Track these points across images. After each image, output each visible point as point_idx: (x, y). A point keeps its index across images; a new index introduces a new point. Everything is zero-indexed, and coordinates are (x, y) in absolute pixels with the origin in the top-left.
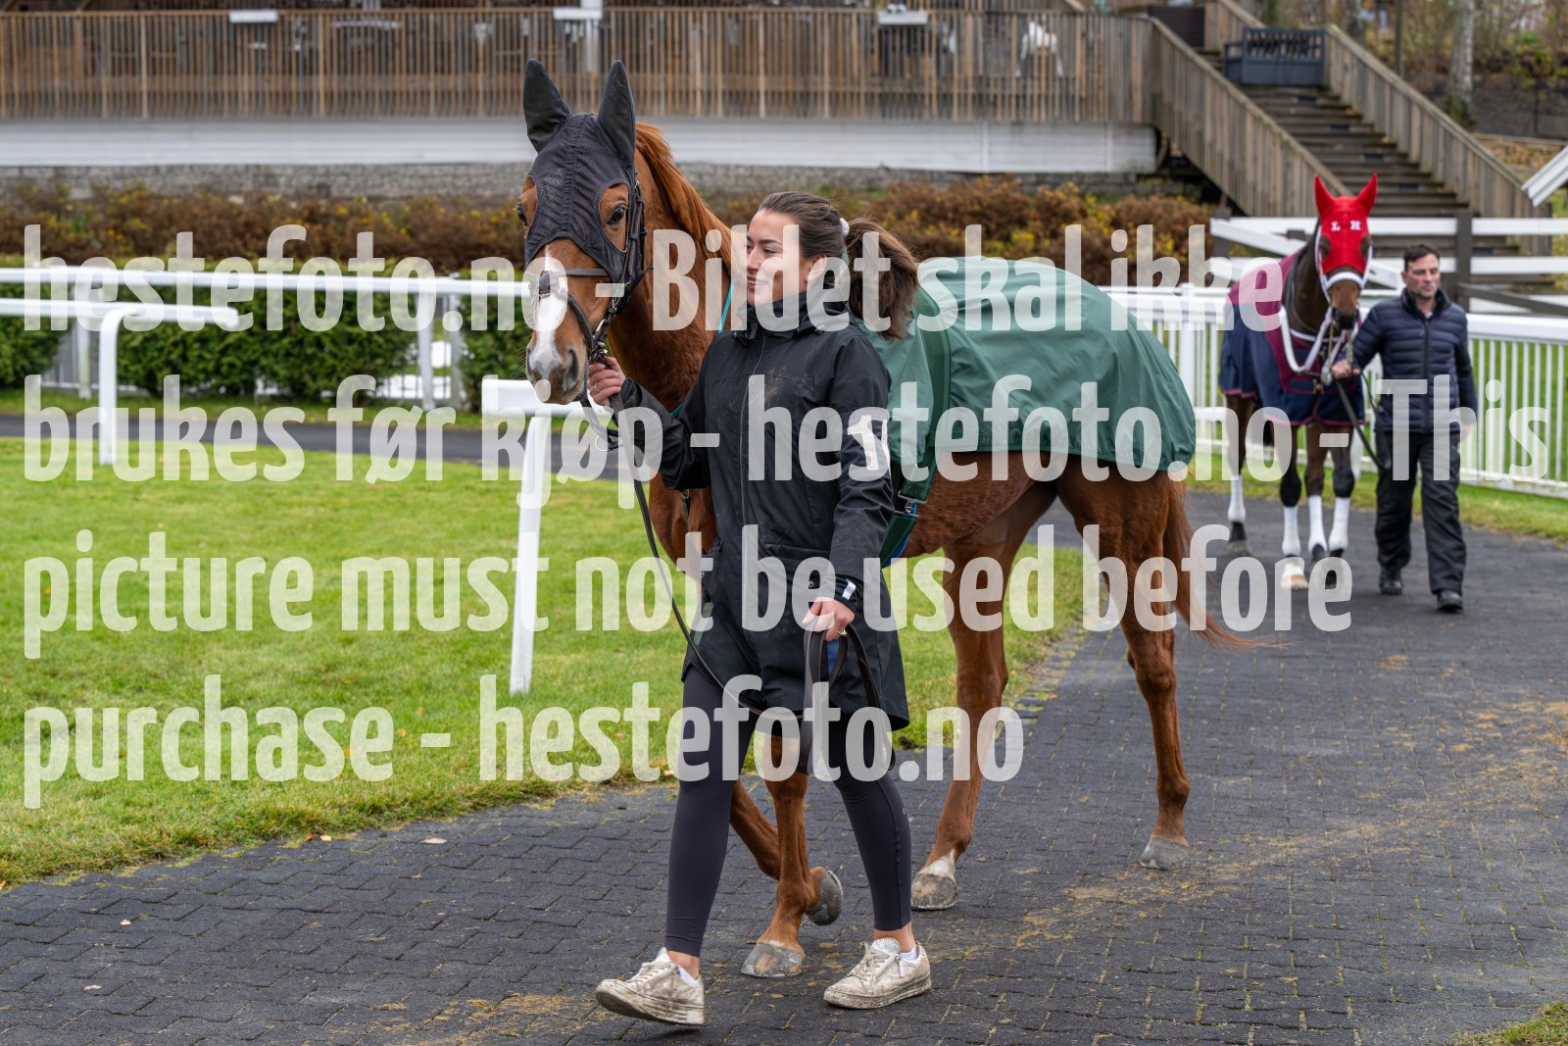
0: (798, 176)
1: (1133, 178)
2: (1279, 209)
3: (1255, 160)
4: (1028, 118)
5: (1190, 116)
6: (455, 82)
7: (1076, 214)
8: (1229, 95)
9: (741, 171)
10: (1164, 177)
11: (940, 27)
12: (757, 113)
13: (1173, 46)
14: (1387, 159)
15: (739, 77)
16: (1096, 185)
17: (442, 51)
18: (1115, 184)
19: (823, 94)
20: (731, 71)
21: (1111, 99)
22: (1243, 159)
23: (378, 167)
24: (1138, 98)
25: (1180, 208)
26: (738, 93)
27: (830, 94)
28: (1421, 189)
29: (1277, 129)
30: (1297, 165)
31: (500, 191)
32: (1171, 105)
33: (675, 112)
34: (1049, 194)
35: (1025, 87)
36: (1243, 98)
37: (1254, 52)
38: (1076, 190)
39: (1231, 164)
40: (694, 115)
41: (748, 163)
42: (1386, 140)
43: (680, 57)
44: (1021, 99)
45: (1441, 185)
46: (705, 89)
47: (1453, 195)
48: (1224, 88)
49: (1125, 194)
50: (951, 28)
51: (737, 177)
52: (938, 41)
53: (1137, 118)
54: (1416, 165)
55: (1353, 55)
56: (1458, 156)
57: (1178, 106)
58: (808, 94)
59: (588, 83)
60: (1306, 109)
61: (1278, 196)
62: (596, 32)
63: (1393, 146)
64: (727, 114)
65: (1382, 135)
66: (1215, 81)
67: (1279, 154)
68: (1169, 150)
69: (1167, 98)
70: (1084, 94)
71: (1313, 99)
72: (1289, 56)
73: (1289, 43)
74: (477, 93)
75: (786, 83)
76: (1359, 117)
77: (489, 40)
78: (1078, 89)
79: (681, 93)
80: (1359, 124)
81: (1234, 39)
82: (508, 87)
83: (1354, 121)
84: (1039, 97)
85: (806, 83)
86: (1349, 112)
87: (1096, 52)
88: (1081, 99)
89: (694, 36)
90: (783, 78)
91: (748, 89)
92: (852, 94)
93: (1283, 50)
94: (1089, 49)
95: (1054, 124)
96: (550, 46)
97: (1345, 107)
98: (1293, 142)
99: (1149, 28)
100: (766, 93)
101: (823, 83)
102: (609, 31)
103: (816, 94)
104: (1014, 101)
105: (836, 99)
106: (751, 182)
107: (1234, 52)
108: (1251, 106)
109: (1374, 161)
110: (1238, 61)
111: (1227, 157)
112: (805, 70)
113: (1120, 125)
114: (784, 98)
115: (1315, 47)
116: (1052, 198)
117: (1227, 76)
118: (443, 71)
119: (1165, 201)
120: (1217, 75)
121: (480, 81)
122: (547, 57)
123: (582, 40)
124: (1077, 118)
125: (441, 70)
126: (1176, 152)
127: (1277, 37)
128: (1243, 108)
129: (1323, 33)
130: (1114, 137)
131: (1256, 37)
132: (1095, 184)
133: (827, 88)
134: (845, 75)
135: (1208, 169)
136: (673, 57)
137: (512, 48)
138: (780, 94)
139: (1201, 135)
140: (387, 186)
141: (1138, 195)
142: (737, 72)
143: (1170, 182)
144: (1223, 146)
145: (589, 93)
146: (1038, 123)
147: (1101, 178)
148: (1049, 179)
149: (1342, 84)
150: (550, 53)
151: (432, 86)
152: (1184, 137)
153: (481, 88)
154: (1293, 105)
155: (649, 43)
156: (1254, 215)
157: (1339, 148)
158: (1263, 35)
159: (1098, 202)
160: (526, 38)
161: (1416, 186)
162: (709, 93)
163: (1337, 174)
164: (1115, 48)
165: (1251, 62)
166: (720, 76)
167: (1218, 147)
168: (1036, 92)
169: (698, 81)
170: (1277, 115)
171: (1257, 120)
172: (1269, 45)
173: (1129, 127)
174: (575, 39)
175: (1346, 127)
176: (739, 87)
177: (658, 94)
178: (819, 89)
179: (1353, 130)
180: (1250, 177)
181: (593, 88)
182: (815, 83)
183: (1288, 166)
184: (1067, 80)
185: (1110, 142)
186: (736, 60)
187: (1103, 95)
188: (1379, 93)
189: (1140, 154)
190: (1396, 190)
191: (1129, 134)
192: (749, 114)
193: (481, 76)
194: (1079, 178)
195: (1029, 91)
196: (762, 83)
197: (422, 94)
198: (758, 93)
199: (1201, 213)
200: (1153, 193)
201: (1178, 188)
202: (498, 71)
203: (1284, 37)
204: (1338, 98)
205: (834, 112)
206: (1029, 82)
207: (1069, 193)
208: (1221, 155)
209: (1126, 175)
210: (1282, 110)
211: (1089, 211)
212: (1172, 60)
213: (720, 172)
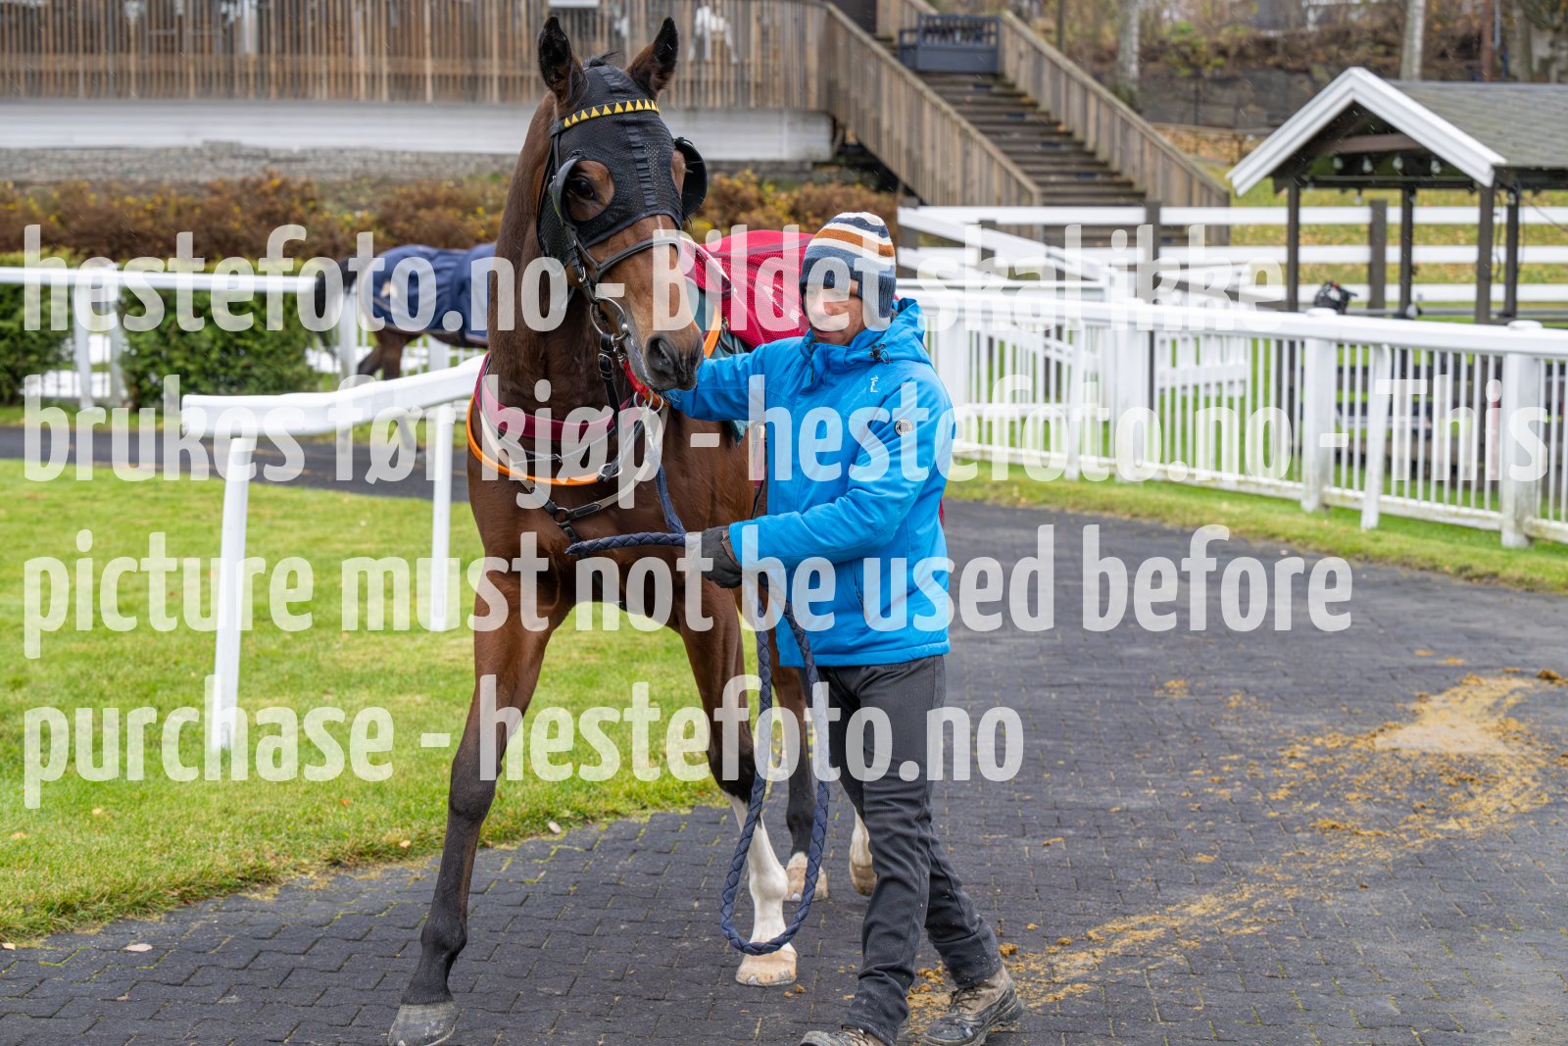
0: (467, 164)
1: (808, 166)
2: (959, 199)
3: (933, 148)
4: (703, 104)
5: (866, 103)
6: (105, 62)
7: (754, 203)
8: (907, 83)
9: (408, 157)
10: (841, 166)
11: (611, 10)
12: (424, 97)
13: (849, 32)
14: (1064, 148)
15: (405, 59)
16: (773, 172)
17: (91, 31)
18: (790, 172)
19: (491, 79)
20: (396, 53)
21: (787, 86)
22: (921, 147)
23: (24, 152)
24: (813, 85)
25: (859, 197)
26: (403, 77)
27: (500, 78)
28: (1099, 178)
29: (956, 117)
30: (976, 153)
31: (155, 176)
32: (847, 92)
33: (337, 96)
34: (726, 182)
35: (699, 72)
36: (920, 85)
37: (929, 39)
38: (754, 178)
39: (909, 152)
40: (358, 98)
41: (414, 149)
42: (1062, 128)
43: (343, 39)
44: (695, 84)
45: (1118, 174)
46: (369, 71)
47: (1130, 184)
48: (901, 75)
49: (803, 183)
50: (623, 12)
51: (404, 163)
52: (611, 24)
53: (813, 104)
54: (1092, 154)
55: (1028, 42)
56: (1135, 144)
57: (854, 93)
58: (476, 78)
59: (247, 64)
60: (983, 98)
61: (957, 185)
62: (254, 13)
63: (1069, 134)
64: (392, 97)
65: (1058, 123)
66: (892, 68)
67: (957, 141)
68: (844, 138)
69: (843, 84)
70: (759, 80)
71: (988, 87)
72: (964, 43)
73: (963, 29)
74: (129, 74)
75: (453, 66)
76: (1034, 105)
77: (141, 18)
78: (754, 75)
79: (344, 75)
80: (1034, 113)
81: (907, 25)
82: (162, 68)
83: (1030, 109)
84: (714, 82)
85: (474, 67)
86: (1024, 100)
87: (771, 37)
88: (757, 86)
89: (357, 17)
90: (450, 60)
91: (414, 71)
92: (522, 79)
93: (958, 37)
94: (764, 33)
95: (729, 111)
96: (206, 26)
97: (1023, 95)
98: (973, 130)
99: (824, 14)
100: (433, 77)
101: (491, 66)
102: (268, 11)
103: (484, 78)
104: (688, 87)
105: (505, 83)
106: (418, 168)
107: (908, 39)
108: (929, 93)
109: (1051, 149)
110: (914, 47)
111: (904, 145)
112: (473, 55)
113: (795, 112)
114: (451, 81)
115: (990, 34)
116: (730, 186)
117: (902, 61)
118: (92, 51)
119: (844, 190)
120: (894, 62)
121: (133, 62)
122: (202, 37)
123: (239, 19)
124: (752, 104)
125: (90, 50)
126: (851, 140)
127: (952, 24)
128: (920, 94)
129: (996, 20)
130: (791, 124)
131: (931, 23)
132: (771, 172)
133: (496, 72)
134: (514, 58)
135: (886, 157)
136: (336, 39)
137: (165, 28)
138: (447, 78)
139: (877, 122)
140: (34, 171)
141: (816, 185)
142: (402, 54)
143: (845, 169)
144: (901, 134)
145: (247, 75)
146: (713, 110)
147: (777, 166)
148: (725, 167)
149: (1017, 72)
150: (206, 33)
151: (80, 67)
152: (861, 124)
153: (133, 69)
154: (969, 93)
155: (310, 24)
156: (933, 204)
157: (1016, 136)
158: (938, 22)
159: (775, 191)
160: (180, 18)
161: (1092, 174)
162: (373, 76)
163: (1017, 163)
164: (790, 33)
165: (927, 49)
166: (385, 59)
167: (896, 135)
168: (711, 78)
169: (362, 63)
170: (953, 103)
171: (935, 107)
172: (945, 32)
173: (806, 115)
174: (232, 18)
175: (1022, 115)
176: (404, 70)
177: (317, 78)
178: (488, 72)
179: (1029, 118)
180: (928, 165)
181: (251, 70)
182: (484, 67)
183: (966, 154)
184: (742, 66)
185: (786, 129)
186: (401, 42)
187: (778, 81)
188: (1055, 80)
189: (817, 142)
190: (1074, 179)
191: (805, 120)
192: (415, 98)
193: (133, 57)
194: (755, 165)
195: (704, 77)
196: (429, 66)
197: (71, 74)
198: (424, 77)
199: (880, 202)
200: (830, 181)
201: (854, 175)
202: (151, 51)
203: (959, 24)
204: (1013, 86)
205: (503, 97)
206: (703, 68)
207: (746, 182)
208: (899, 143)
209: (802, 163)
210: (958, 98)
211: (767, 200)
212: (847, 46)
213: (386, 157)
